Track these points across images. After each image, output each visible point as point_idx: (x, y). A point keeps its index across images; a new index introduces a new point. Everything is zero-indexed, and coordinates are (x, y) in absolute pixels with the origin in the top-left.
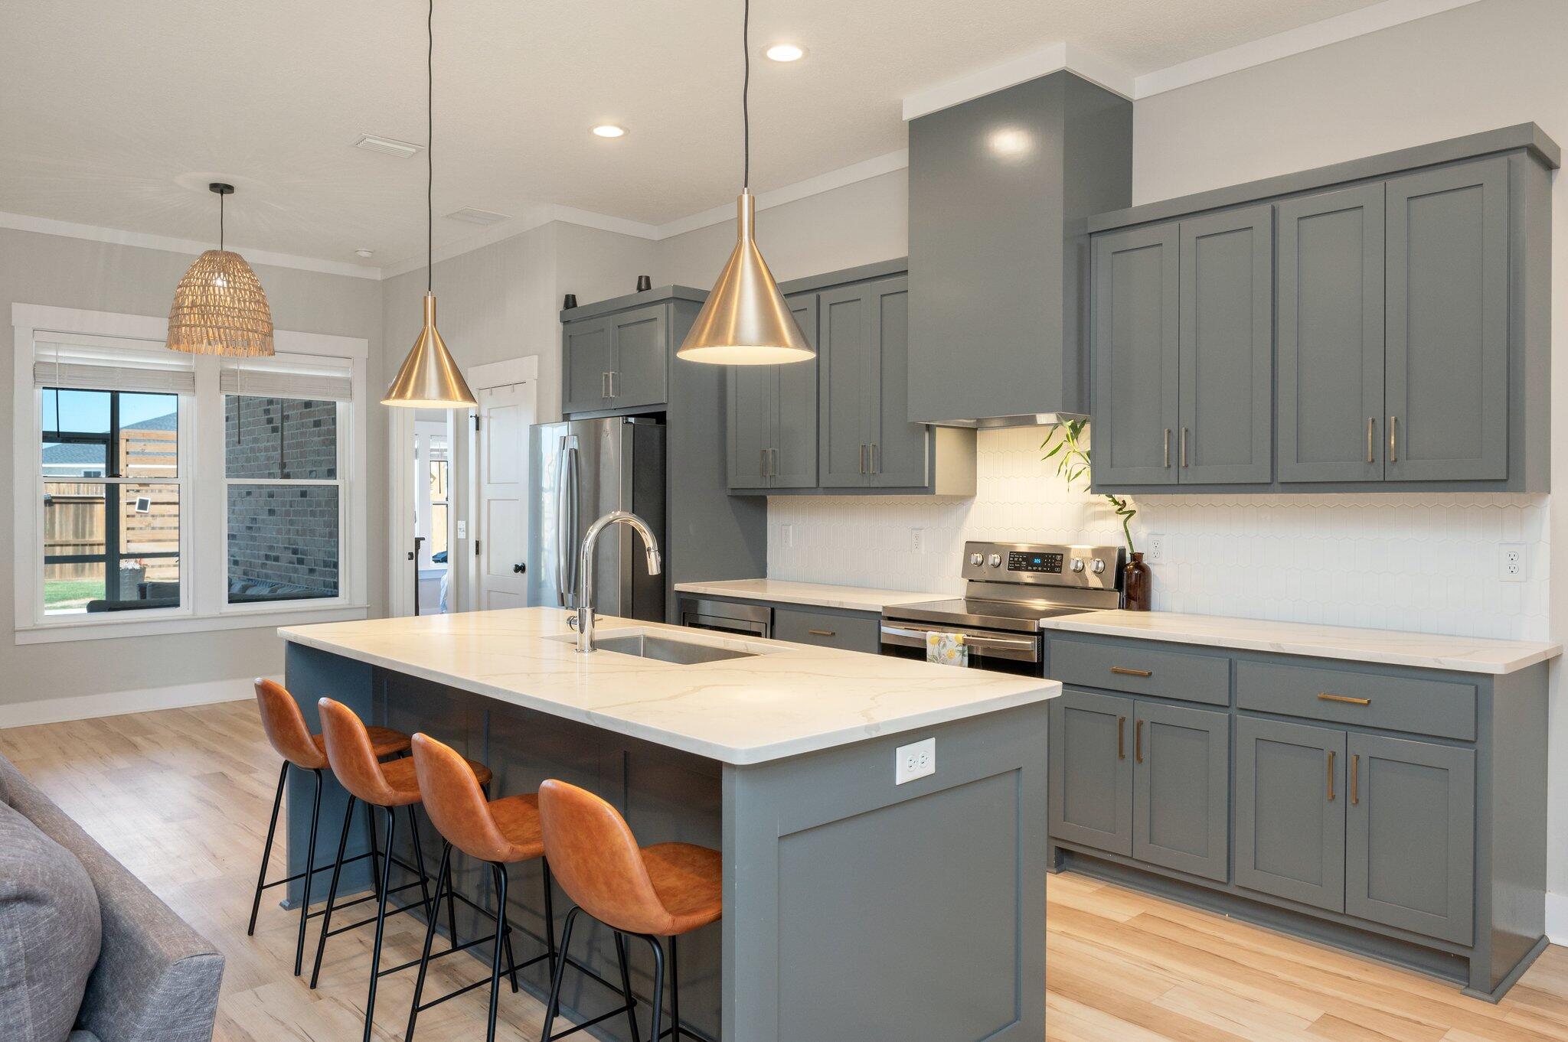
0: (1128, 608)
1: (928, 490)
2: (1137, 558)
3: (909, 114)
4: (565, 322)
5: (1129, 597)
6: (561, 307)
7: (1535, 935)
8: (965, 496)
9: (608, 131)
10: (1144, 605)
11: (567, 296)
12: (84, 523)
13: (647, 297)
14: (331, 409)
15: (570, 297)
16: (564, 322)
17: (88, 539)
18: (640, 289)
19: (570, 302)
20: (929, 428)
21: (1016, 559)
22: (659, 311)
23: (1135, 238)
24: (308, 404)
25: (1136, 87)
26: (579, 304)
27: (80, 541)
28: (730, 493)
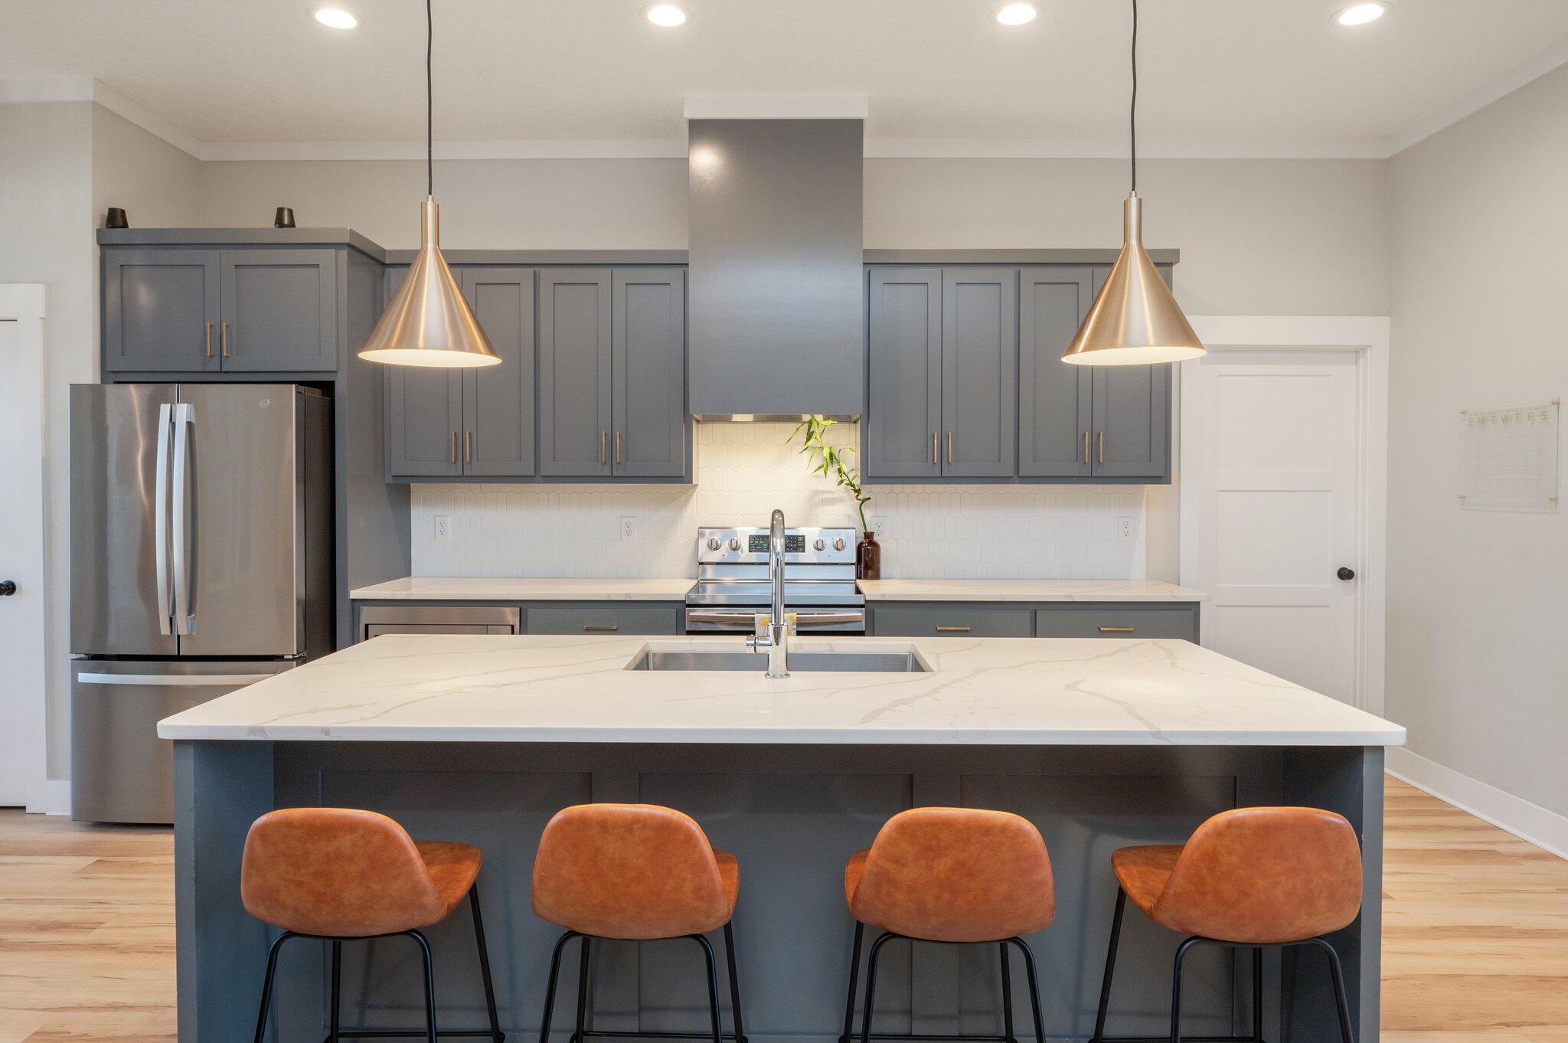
1: (684, 479)
2: (871, 537)
3: (691, 113)
4: (104, 246)
5: (867, 569)
9: (336, 19)
11: (109, 211)
15: (119, 214)
16: (101, 245)
18: (279, 222)
19: (115, 219)
21: (757, 542)
22: (325, 258)
23: (907, 275)
26: (132, 224)
28: (390, 480)
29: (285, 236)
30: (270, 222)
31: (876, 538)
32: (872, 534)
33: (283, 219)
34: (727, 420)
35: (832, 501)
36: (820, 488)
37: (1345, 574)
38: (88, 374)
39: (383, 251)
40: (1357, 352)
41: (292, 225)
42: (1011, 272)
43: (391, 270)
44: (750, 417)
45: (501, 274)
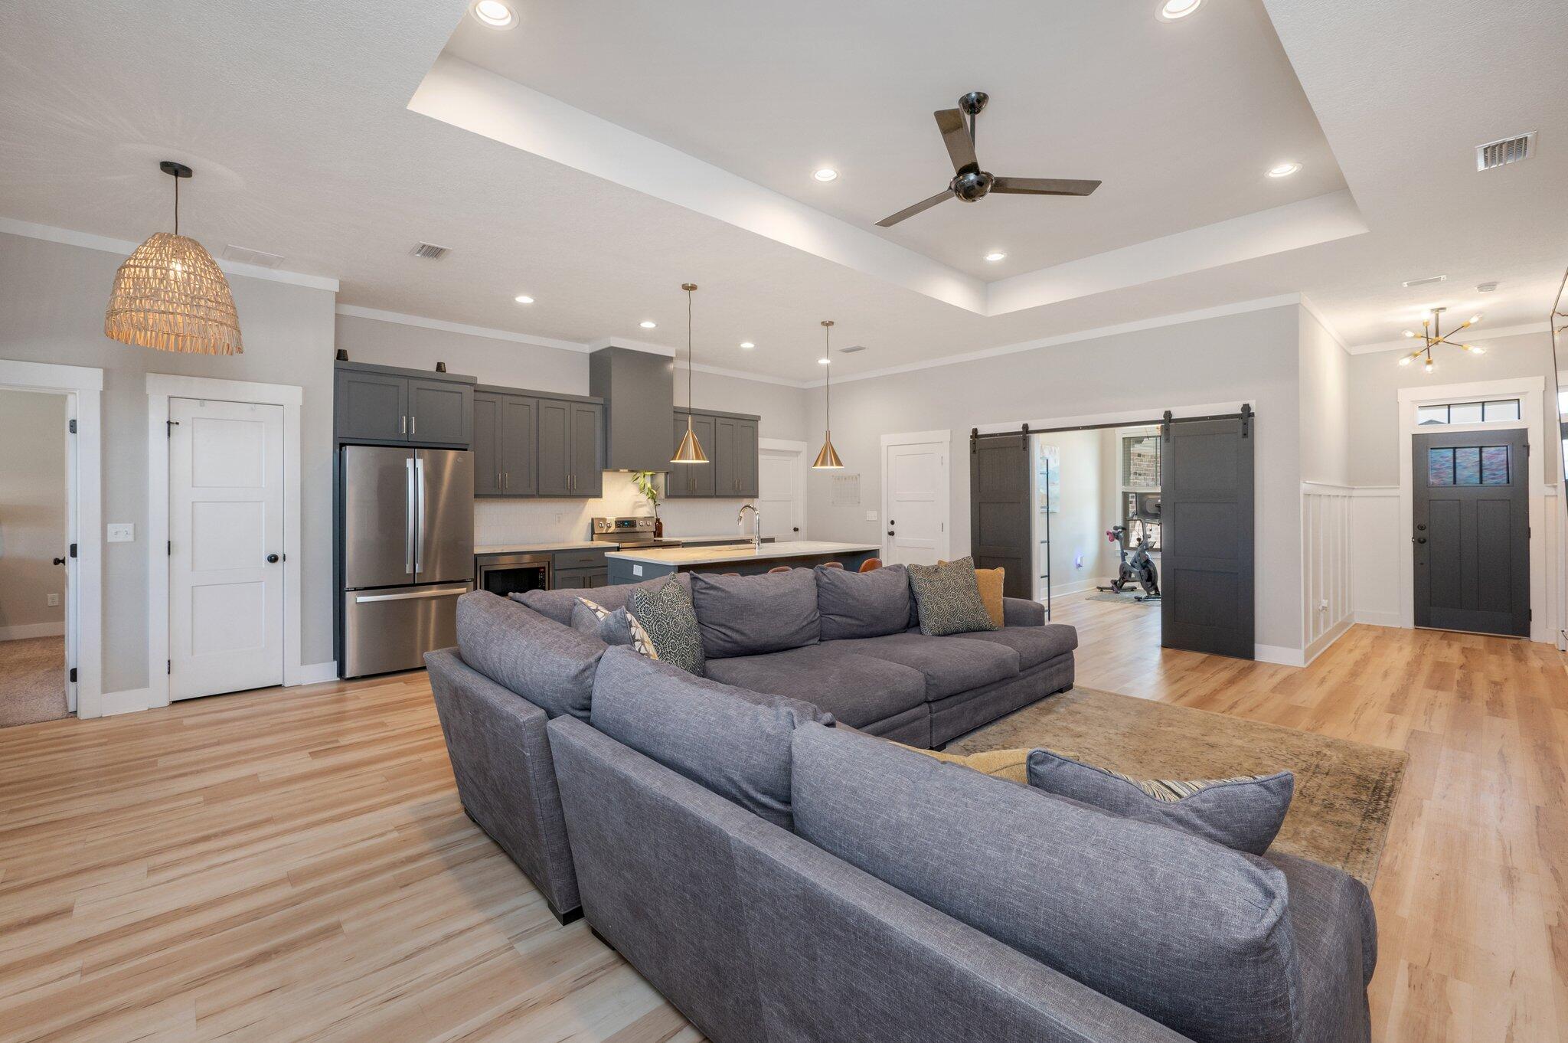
9: (525, 300)
11: (340, 351)
15: (343, 353)
18: (438, 370)
22: (464, 389)
23: (681, 417)
29: (440, 375)
30: (433, 369)
32: (659, 519)
33: (440, 367)
34: (618, 471)
35: (647, 506)
36: (637, 500)
37: (796, 530)
38: (329, 438)
40: (797, 453)
41: (445, 372)
42: (713, 418)
44: (627, 470)
45: (521, 400)
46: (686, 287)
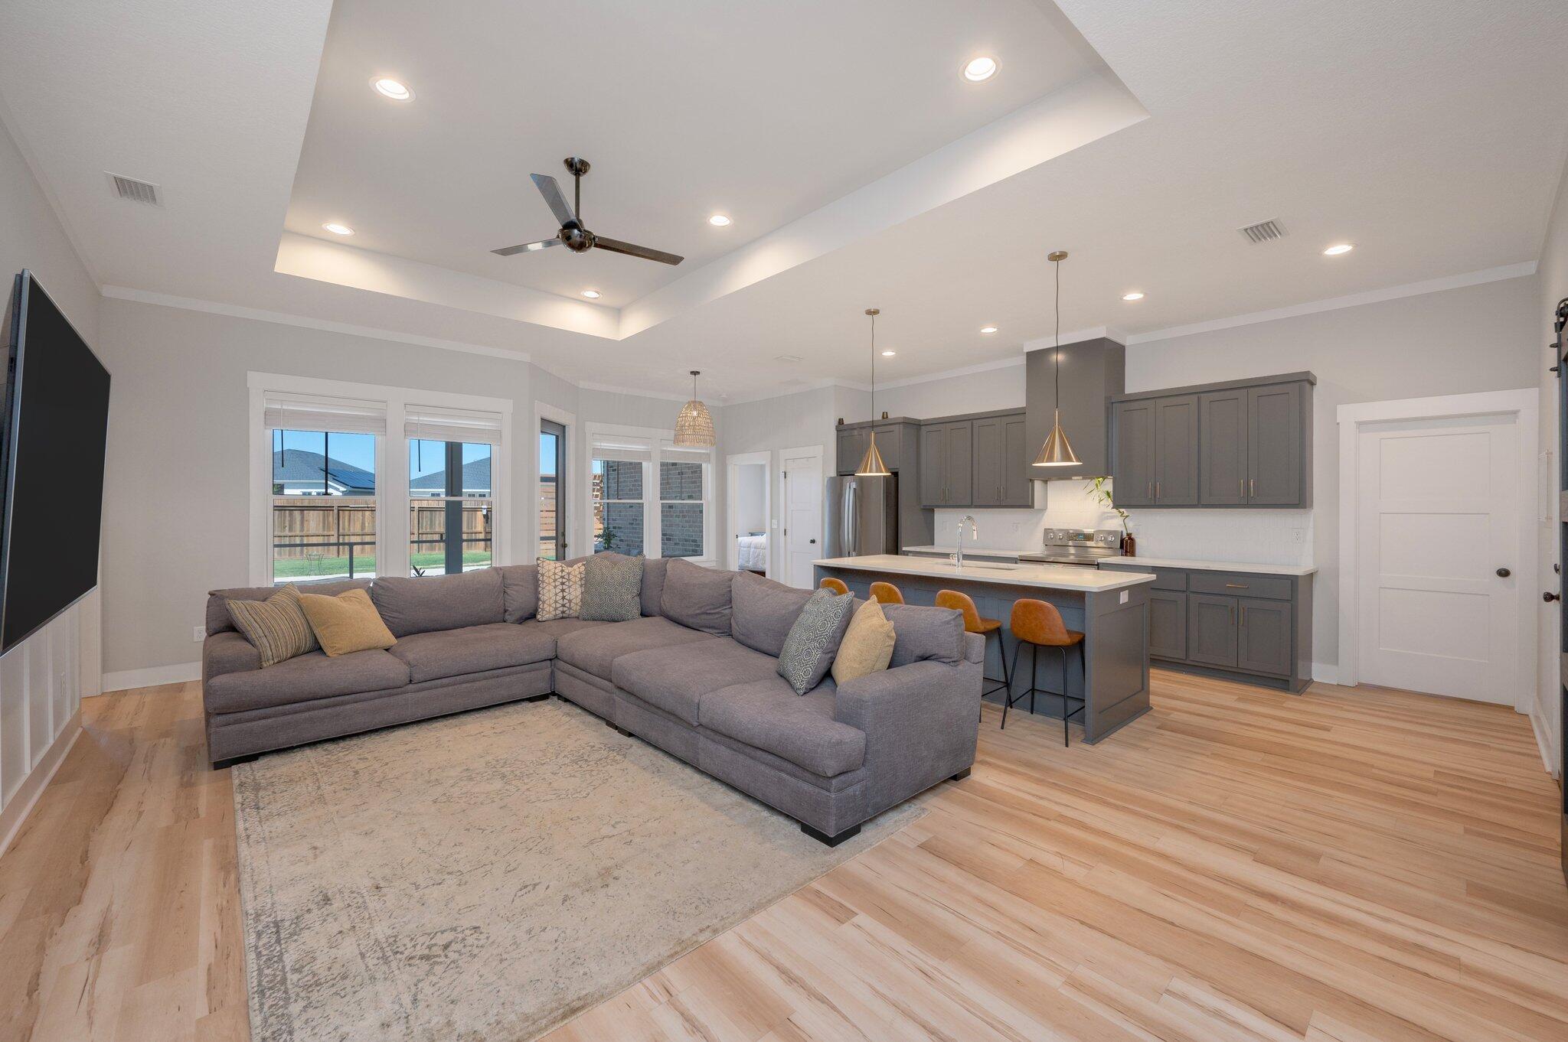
0: (1126, 555)
1: (1031, 506)
2: (1129, 535)
3: (1026, 350)
4: (838, 431)
5: (1126, 552)
6: (837, 424)
7: (1308, 679)
8: (1044, 509)
10: (1133, 554)
11: (840, 419)
12: (472, 522)
13: (886, 421)
14: (700, 466)
17: (474, 530)
18: (883, 417)
19: (841, 422)
20: (1031, 480)
21: (1066, 536)
22: (896, 428)
23: (1135, 405)
24: (674, 464)
25: (1128, 341)
26: (847, 423)
27: (470, 531)
28: (924, 508)
29: (884, 421)
30: (881, 417)
31: (1133, 537)
32: (1131, 534)
33: (885, 416)
34: (1071, 479)
35: (1112, 517)
37: (1504, 573)
38: (833, 473)
39: (920, 421)
41: (887, 417)
43: (923, 427)
44: (1081, 478)
45: (959, 425)
46: (870, 313)
